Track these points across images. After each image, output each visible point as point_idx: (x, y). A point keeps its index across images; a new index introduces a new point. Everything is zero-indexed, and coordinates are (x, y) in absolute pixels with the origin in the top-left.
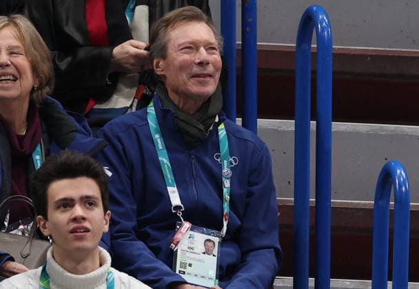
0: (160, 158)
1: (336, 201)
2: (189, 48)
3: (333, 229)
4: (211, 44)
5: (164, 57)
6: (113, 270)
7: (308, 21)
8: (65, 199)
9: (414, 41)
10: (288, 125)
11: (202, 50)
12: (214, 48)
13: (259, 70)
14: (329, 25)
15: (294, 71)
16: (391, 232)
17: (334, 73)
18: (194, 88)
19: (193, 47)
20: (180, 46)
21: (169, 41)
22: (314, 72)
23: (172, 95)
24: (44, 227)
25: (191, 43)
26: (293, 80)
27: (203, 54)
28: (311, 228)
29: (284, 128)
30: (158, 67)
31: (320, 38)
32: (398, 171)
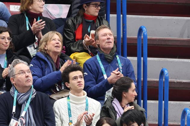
0: (101, 67)
1: (148, 79)
2: (104, 35)
3: (148, 87)
4: (110, 33)
5: (98, 39)
6: (87, 97)
7: (141, 30)
8: (75, 77)
9: (170, 35)
10: (135, 59)
11: (108, 35)
12: (111, 35)
13: (127, 43)
14: (146, 31)
15: (137, 44)
16: (164, 88)
17: (148, 44)
18: (107, 46)
19: (105, 35)
20: (102, 35)
21: (99, 34)
22: (142, 44)
23: (102, 50)
24: (68, 85)
25: (105, 34)
26: (136, 46)
27: (108, 36)
28: (142, 87)
29: (134, 59)
30: (97, 42)
31: (144, 35)
32: (166, 71)
